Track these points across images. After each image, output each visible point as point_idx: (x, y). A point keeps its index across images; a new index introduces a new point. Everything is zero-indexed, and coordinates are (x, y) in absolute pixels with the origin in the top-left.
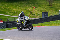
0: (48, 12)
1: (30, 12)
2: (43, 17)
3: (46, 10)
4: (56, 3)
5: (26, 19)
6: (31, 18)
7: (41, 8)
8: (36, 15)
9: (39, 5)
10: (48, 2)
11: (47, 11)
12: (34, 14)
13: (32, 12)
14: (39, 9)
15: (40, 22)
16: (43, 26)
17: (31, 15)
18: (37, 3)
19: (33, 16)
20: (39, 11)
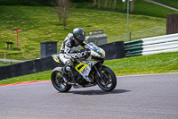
0: (56, 43)
1: (8, 43)
2: (44, 57)
3: (52, 37)
4: (79, 17)
5: (93, 53)
6: (9, 61)
7: (37, 31)
8: (23, 51)
9: (31, 24)
10: (56, 15)
11: (53, 40)
12: (19, 50)
13: (12, 43)
14: (33, 34)
15: (34, 70)
16: (43, 82)
17: (9, 52)
18: (25, 19)
19: (16, 54)
20: (33, 40)
